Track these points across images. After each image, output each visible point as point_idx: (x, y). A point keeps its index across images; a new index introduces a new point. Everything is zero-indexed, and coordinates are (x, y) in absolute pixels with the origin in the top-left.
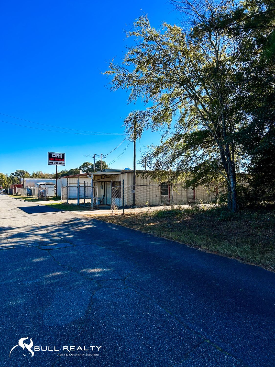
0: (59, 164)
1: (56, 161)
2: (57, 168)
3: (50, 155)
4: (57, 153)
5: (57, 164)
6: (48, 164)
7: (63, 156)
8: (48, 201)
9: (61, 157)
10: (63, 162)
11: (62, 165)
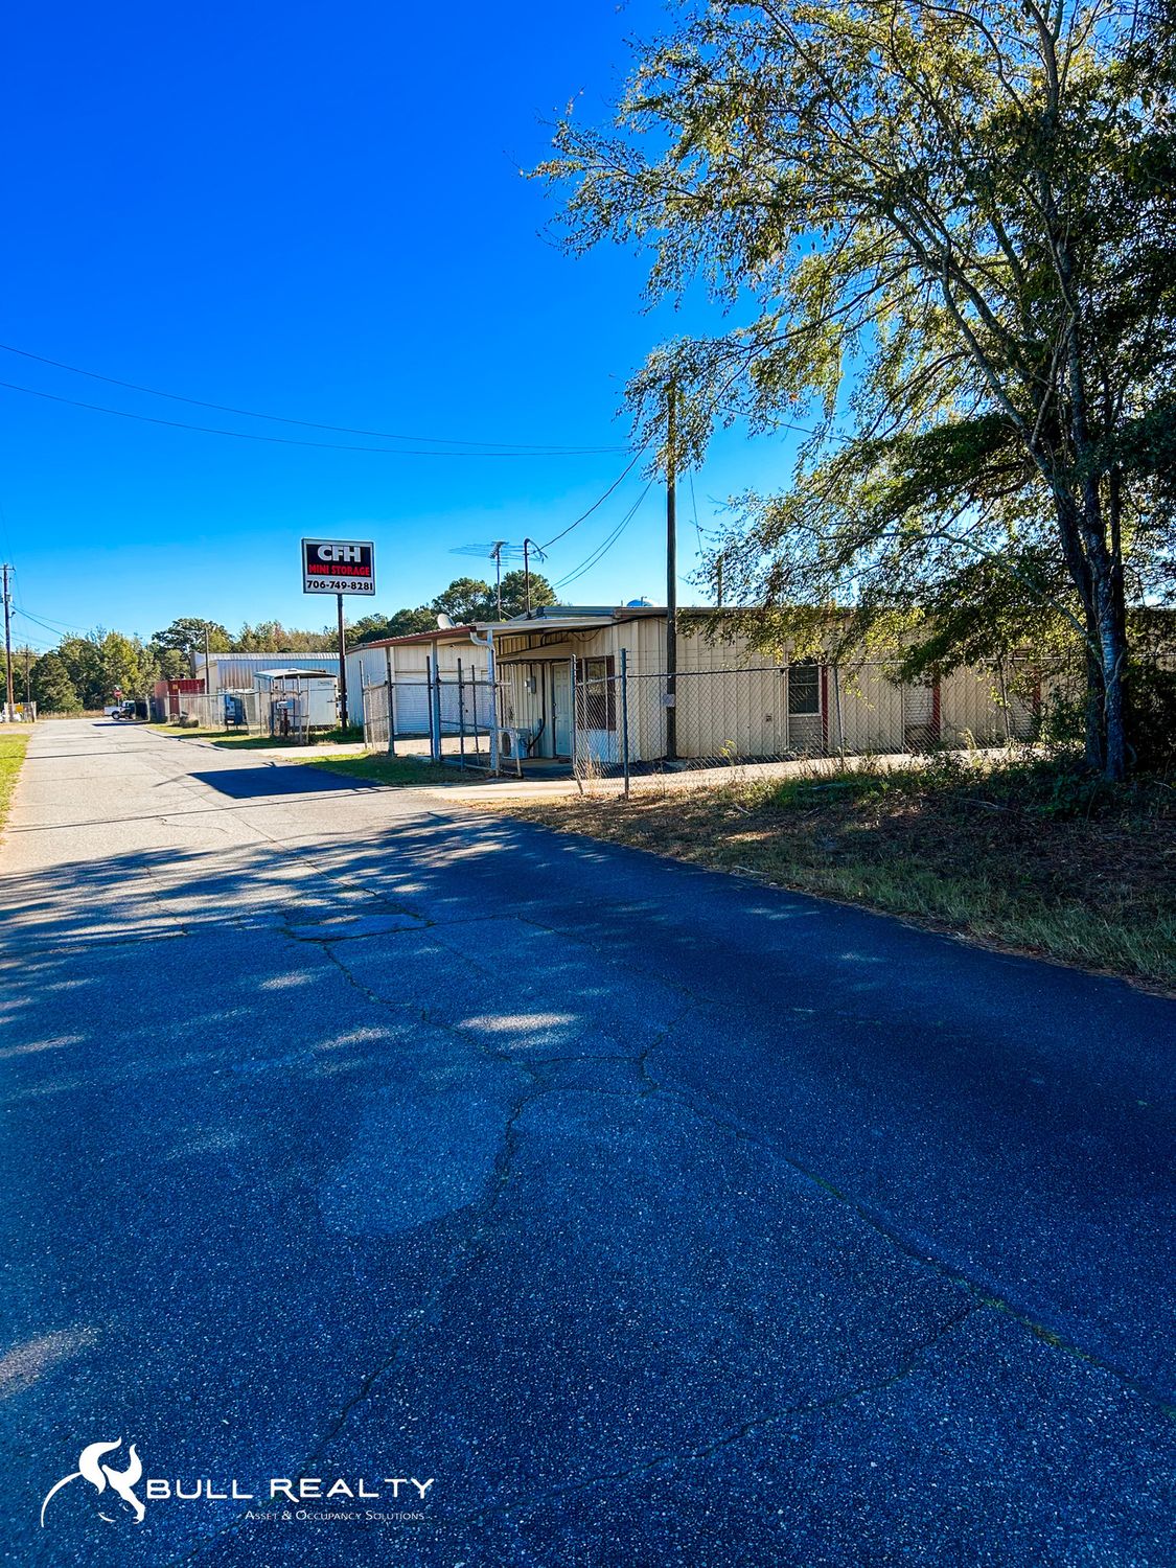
0: (347, 589)
1: (336, 574)
2: (340, 605)
3: (312, 551)
4: (339, 544)
5: (341, 590)
6: (305, 592)
7: (366, 553)
8: (310, 745)
9: (358, 559)
10: (363, 580)
11: (364, 591)
